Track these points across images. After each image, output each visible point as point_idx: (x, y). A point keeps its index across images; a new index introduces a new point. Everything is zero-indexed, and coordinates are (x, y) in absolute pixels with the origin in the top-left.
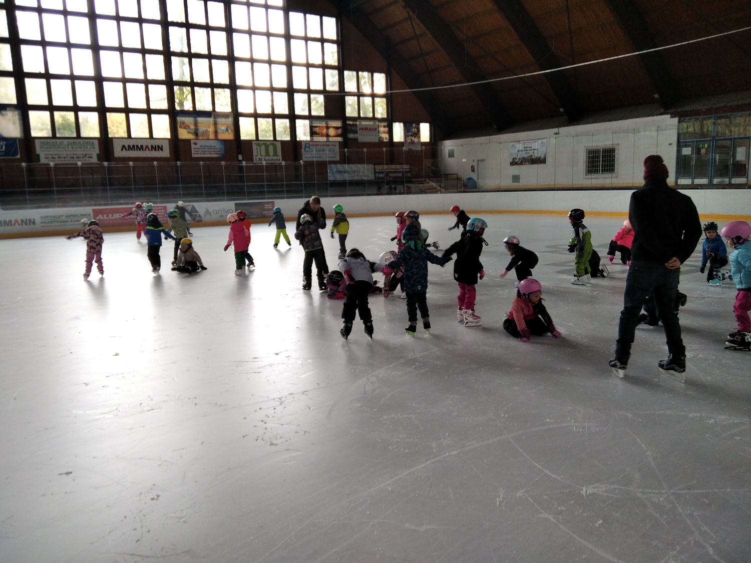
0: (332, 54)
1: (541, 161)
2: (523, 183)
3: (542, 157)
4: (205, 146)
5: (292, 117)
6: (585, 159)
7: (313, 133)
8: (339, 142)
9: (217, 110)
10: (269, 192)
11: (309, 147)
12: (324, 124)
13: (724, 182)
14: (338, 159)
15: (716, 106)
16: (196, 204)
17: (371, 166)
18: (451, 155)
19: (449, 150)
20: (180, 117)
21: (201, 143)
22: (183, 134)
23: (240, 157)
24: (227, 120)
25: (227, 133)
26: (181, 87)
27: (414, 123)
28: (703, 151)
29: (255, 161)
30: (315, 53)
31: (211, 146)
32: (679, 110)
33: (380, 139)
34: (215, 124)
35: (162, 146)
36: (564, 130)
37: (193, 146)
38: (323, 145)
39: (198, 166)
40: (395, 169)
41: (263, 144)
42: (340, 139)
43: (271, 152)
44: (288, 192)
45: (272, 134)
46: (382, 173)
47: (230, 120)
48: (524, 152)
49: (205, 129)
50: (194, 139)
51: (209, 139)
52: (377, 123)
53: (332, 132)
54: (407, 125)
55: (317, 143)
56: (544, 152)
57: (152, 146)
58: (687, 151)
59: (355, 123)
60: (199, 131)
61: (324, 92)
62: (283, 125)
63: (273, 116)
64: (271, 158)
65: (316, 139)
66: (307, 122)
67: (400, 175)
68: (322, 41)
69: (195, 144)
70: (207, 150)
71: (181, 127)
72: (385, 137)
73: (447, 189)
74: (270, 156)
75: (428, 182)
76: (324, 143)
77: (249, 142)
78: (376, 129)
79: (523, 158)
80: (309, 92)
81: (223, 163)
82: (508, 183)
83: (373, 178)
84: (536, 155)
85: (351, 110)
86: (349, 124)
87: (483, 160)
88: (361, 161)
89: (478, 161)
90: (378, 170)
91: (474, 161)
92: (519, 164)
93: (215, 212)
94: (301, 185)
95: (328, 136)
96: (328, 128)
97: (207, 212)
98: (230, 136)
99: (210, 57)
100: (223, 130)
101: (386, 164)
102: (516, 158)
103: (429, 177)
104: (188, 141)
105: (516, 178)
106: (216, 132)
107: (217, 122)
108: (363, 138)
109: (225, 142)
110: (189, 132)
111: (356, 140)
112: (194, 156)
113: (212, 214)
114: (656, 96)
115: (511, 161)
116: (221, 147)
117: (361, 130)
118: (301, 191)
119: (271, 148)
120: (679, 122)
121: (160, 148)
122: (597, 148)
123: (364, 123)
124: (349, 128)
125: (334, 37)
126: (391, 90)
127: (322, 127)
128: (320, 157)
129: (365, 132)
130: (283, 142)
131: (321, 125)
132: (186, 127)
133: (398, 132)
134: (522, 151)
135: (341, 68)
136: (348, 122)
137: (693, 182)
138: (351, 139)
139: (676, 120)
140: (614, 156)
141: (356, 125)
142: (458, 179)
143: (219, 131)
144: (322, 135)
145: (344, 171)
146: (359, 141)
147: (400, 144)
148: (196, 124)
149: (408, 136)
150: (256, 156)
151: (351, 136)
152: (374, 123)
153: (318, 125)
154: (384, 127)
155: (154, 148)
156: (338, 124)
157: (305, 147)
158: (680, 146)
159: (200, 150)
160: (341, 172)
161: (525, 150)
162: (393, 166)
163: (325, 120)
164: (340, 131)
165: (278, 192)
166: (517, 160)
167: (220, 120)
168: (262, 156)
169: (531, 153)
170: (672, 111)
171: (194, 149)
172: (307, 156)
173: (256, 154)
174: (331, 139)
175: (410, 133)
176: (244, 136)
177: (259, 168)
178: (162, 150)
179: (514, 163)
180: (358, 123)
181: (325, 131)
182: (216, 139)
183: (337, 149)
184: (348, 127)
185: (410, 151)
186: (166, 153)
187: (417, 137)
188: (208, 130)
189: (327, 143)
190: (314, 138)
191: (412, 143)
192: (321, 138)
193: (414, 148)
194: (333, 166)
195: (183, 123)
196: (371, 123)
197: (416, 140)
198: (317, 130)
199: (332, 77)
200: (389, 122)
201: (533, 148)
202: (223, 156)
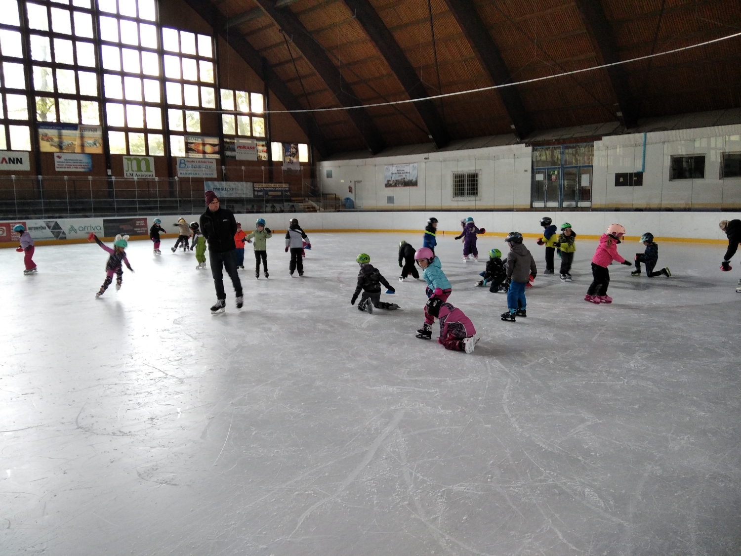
0: (208, 72)
1: (413, 184)
2: (397, 204)
3: (414, 180)
4: (69, 160)
5: (166, 132)
6: (452, 183)
7: (188, 149)
8: (217, 159)
9: (83, 122)
10: (141, 209)
11: (184, 163)
12: (200, 141)
13: (572, 205)
14: (215, 176)
15: (565, 137)
16: (59, 221)
17: (250, 184)
18: (329, 175)
19: (327, 171)
20: (42, 128)
21: (64, 157)
22: (46, 147)
23: (109, 172)
24: (95, 133)
25: (95, 146)
26: (44, 98)
27: (292, 143)
28: (554, 177)
29: (125, 176)
30: (190, 70)
31: (77, 160)
32: (532, 140)
33: (259, 158)
34: (82, 137)
35: (21, 159)
36: (433, 156)
37: (56, 159)
38: (199, 162)
39: (63, 180)
40: (274, 188)
41: (135, 159)
42: (217, 156)
43: (143, 167)
44: (162, 208)
45: (144, 149)
46: (261, 191)
47: (99, 134)
48: (398, 175)
49: (70, 142)
50: (57, 152)
51: (75, 153)
52: (255, 142)
53: (208, 149)
54: (286, 145)
55: (193, 160)
56: (416, 176)
57: (10, 159)
58: (540, 177)
59: (232, 141)
60: (64, 144)
61: (200, 108)
62: (156, 141)
63: (146, 131)
64: (143, 173)
65: (192, 155)
66: (182, 139)
67: (280, 193)
68: (198, 58)
69: (59, 157)
70: (72, 164)
71: (43, 139)
72: (264, 156)
73: (327, 208)
74: (141, 171)
75: (307, 201)
76: (200, 160)
77: (120, 157)
78: (254, 148)
79: (397, 180)
80: (184, 108)
81: (90, 178)
82: (384, 204)
83: (252, 196)
84: (409, 178)
85: (228, 128)
86: (226, 142)
87: (359, 182)
88: (239, 179)
89: (355, 182)
90: (257, 189)
91: (351, 182)
92: (393, 186)
93: (81, 229)
94: (176, 201)
95: (204, 152)
96: (204, 144)
97: (72, 229)
98: (98, 150)
99: (76, 68)
100: (90, 143)
101: (265, 183)
102: (390, 181)
103: (308, 196)
104: (52, 154)
105: (390, 199)
106: (83, 146)
107: (84, 135)
108: (240, 155)
109: (92, 156)
110: (52, 145)
111: (234, 157)
112: (57, 170)
113: (78, 231)
114: (513, 127)
115: (386, 183)
116: (88, 161)
117: (239, 149)
118: (176, 208)
119: (143, 164)
120: (533, 150)
121: (20, 161)
122: (462, 173)
123: (243, 141)
124: (227, 145)
125: (210, 55)
126: (269, 110)
127: (199, 144)
128: (196, 174)
129: (243, 150)
130: (156, 158)
131: (197, 142)
132: (48, 139)
133: (277, 151)
134: (396, 174)
135: (217, 86)
136: (225, 140)
137: (545, 205)
138: (228, 156)
139: (530, 148)
140: (477, 181)
141: (234, 143)
142: (337, 199)
143: (86, 144)
144: (198, 152)
145: (222, 189)
146: (237, 159)
147: (279, 164)
148: (60, 136)
149: (286, 156)
150: (127, 171)
151: (228, 153)
152: (253, 142)
153: (194, 141)
154: (263, 146)
155: (12, 161)
156: (215, 141)
157: (181, 163)
158: (534, 172)
159: (64, 164)
160: (218, 189)
161: (398, 173)
162: (272, 185)
163: (202, 137)
164: (217, 148)
165: (150, 209)
166: (391, 182)
167: (87, 134)
168: (133, 171)
169: (404, 176)
170: (527, 140)
171: (58, 162)
172: (182, 172)
173: (127, 169)
174: (207, 156)
175: (289, 153)
176: (113, 150)
177: (130, 183)
178: (21, 162)
179: (388, 185)
180: (235, 141)
181: (201, 148)
182: (83, 152)
183: (214, 165)
184: (225, 145)
185: (289, 170)
186: (26, 166)
187: (295, 156)
188: (74, 143)
189: (203, 160)
190: (190, 154)
191: (291, 162)
192: (198, 154)
193: (293, 167)
194: (210, 183)
195: (46, 135)
196: (249, 141)
197: (295, 160)
198: (193, 146)
199: (208, 94)
200: (268, 141)
201: (405, 171)
202: (90, 171)
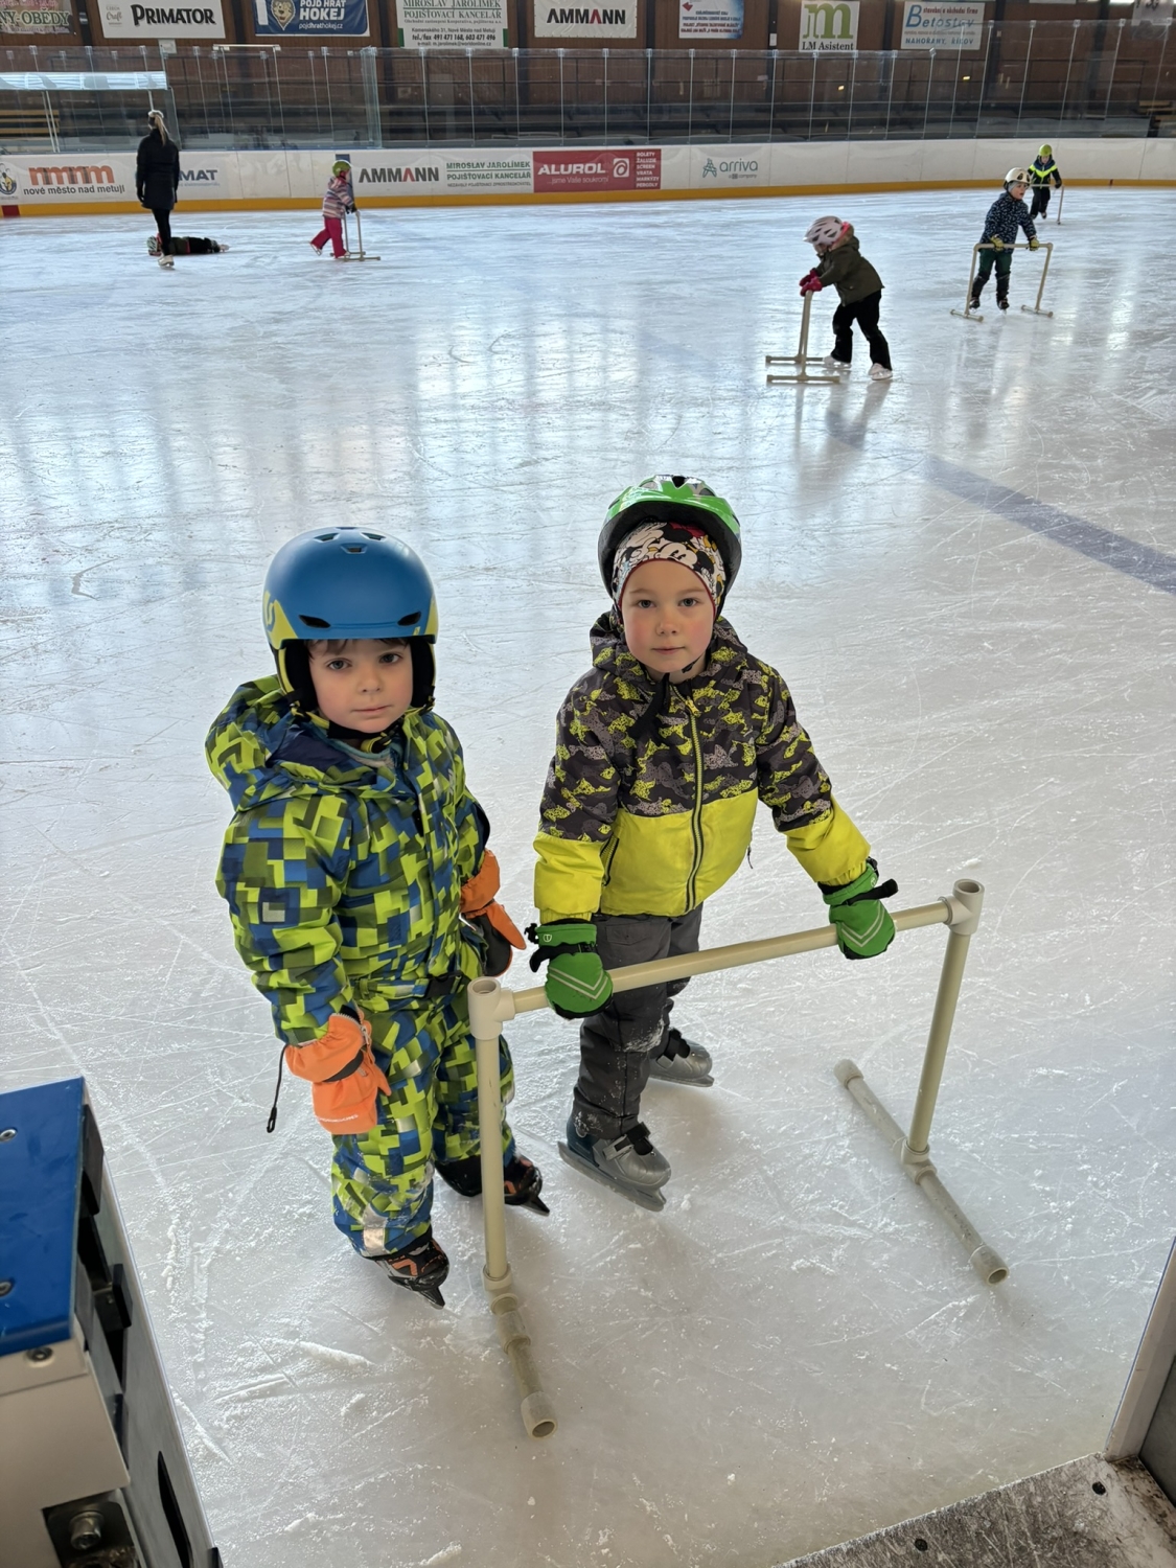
4: (705, 13)
8: (987, 3)
11: (917, 15)
21: (697, 5)
23: (773, 41)
31: (718, 13)
35: (624, 12)
37: (682, 13)
38: (950, 11)
41: (824, 8)
43: (837, 29)
55: (938, 5)
57: (605, 13)
64: (834, 42)
69: (687, 8)
70: (709, 22)
74: (832, 37)
76: (953, 6)
81: (734, 52)
112: (681, 35)
116: (736, 16)
119: (838, 18)
121: (621, 17)
147: (1126, 11)
150: (805, 37)
155: (608, 17)
157: (911, 15)
159: (696, 22)
168: (817, 37)
171: (685, 18)
172: (911, 39)
173: (806, 31)
177: (805, 65)
178: (623, 20)
183: (980, 19)
185: (1145, 27)
186: (631, 28)
202: (739, 37)
